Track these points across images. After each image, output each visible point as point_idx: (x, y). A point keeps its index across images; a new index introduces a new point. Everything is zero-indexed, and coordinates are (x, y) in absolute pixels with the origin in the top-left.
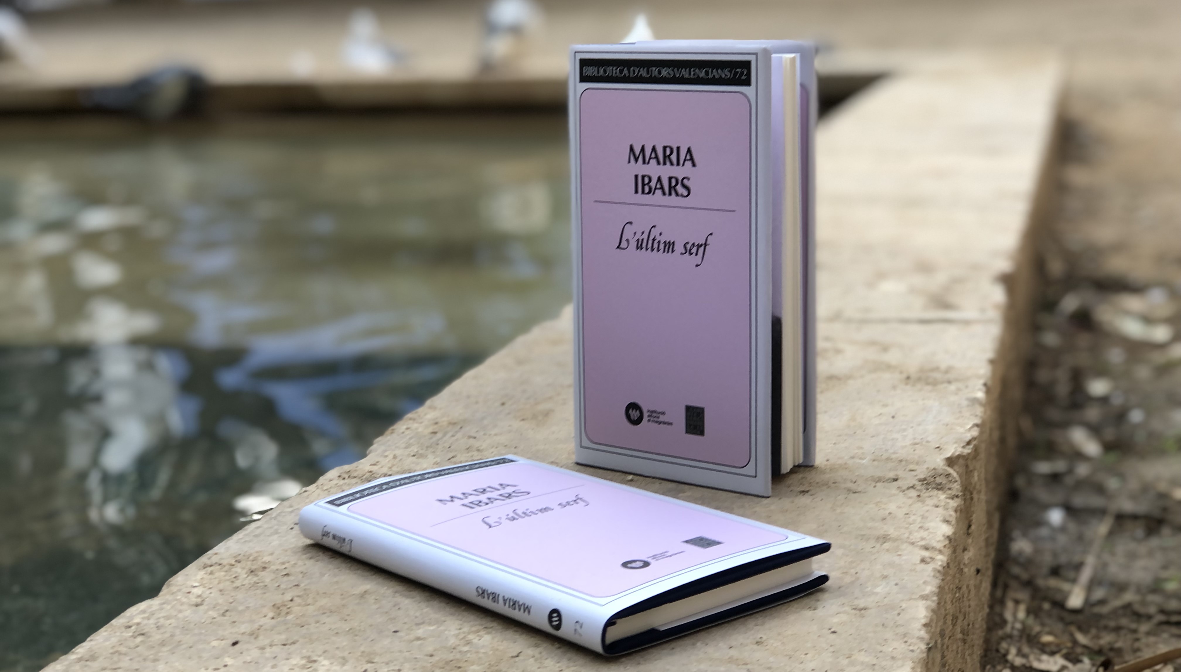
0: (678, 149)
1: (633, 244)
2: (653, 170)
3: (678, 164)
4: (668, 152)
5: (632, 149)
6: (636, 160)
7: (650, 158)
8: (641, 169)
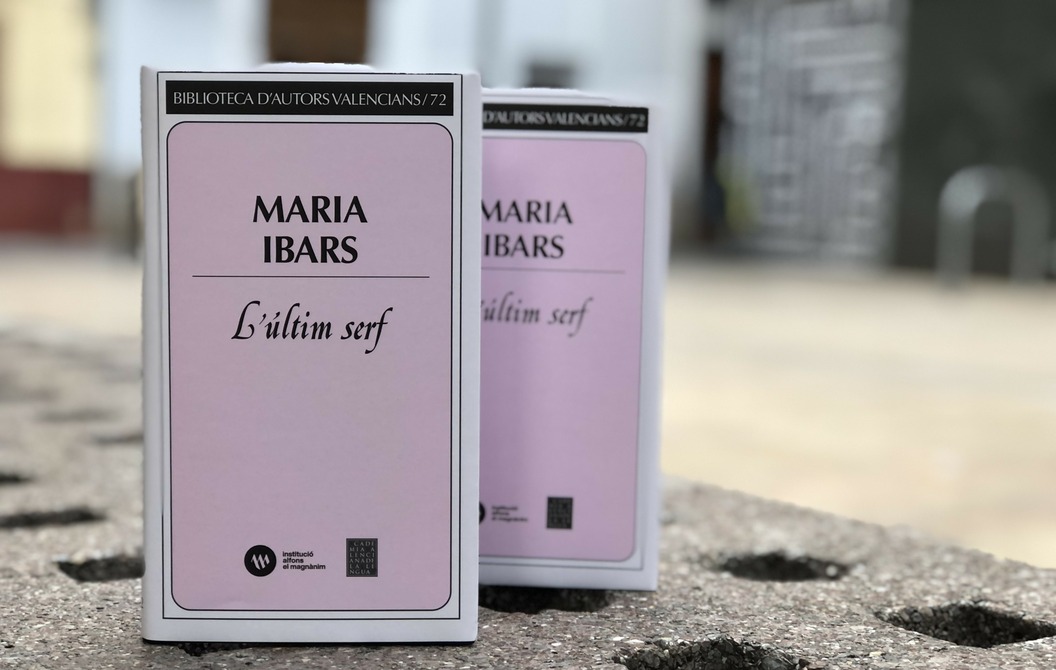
0: (338, 200)
1: (261, 330)
2: (296, 229)
3: (338, 219)
4: (321, 204)
5: (259, 202)
6: (267, 217)
7: (291, 213)
8: (274, 228)
